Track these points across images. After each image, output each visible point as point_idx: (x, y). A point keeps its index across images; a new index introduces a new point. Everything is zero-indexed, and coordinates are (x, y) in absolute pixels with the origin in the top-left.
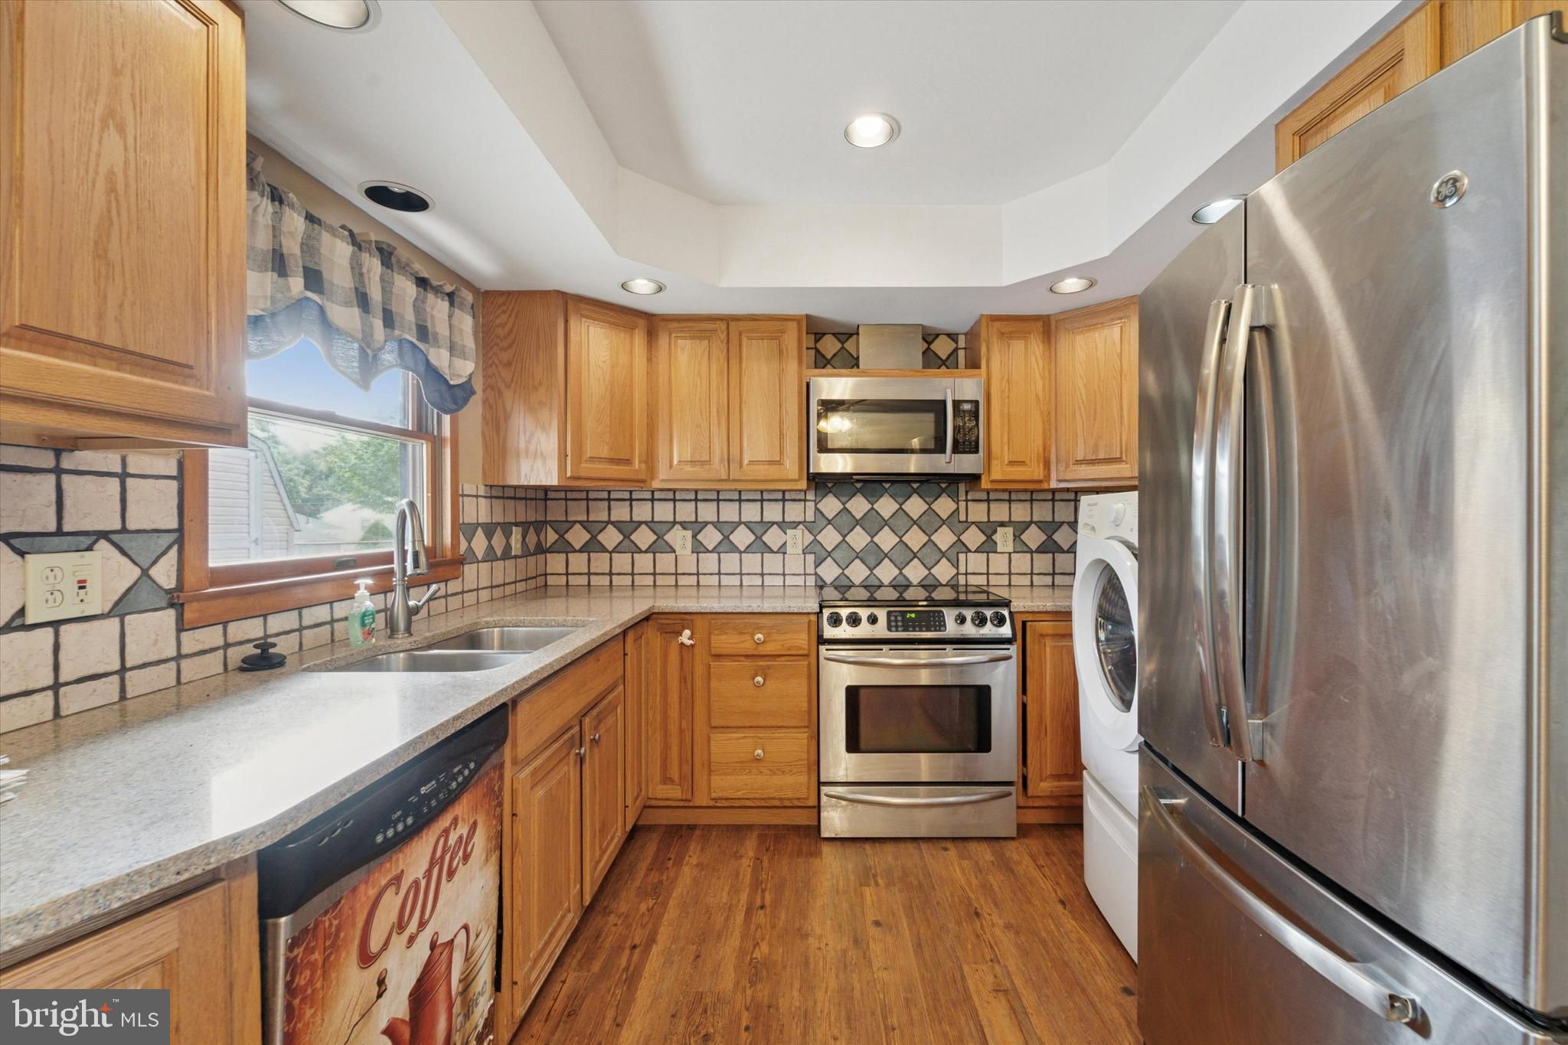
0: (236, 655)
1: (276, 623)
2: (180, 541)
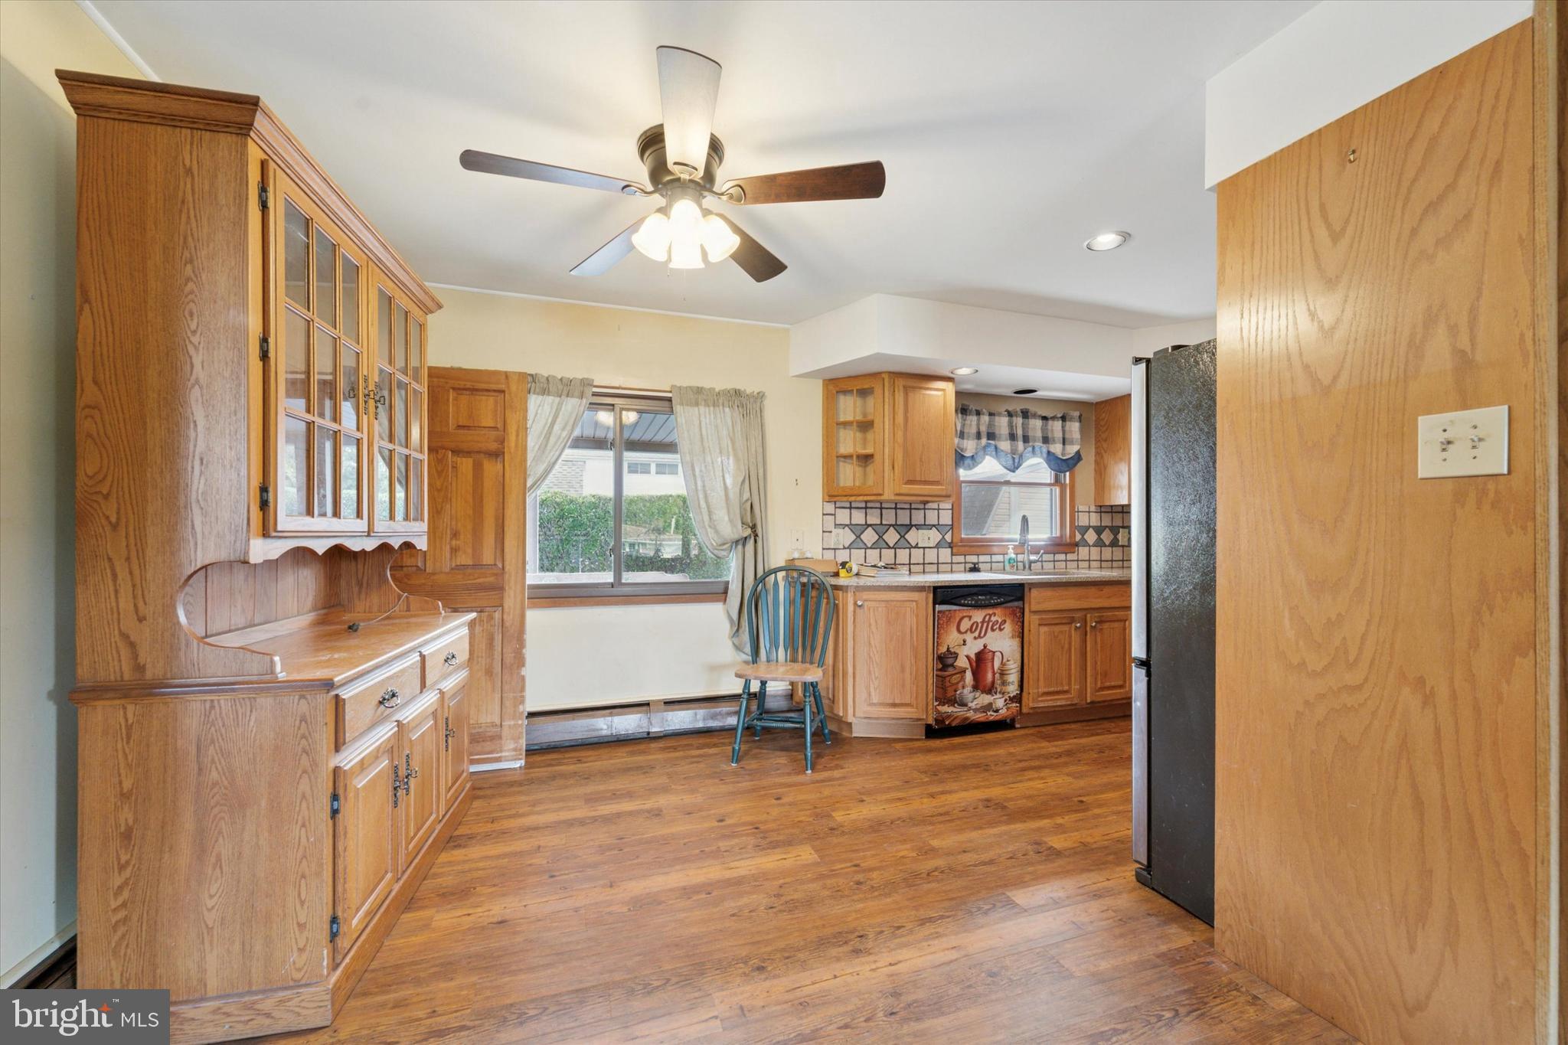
0: (969, 566)
1: (982, 558)
2: (952, 528)
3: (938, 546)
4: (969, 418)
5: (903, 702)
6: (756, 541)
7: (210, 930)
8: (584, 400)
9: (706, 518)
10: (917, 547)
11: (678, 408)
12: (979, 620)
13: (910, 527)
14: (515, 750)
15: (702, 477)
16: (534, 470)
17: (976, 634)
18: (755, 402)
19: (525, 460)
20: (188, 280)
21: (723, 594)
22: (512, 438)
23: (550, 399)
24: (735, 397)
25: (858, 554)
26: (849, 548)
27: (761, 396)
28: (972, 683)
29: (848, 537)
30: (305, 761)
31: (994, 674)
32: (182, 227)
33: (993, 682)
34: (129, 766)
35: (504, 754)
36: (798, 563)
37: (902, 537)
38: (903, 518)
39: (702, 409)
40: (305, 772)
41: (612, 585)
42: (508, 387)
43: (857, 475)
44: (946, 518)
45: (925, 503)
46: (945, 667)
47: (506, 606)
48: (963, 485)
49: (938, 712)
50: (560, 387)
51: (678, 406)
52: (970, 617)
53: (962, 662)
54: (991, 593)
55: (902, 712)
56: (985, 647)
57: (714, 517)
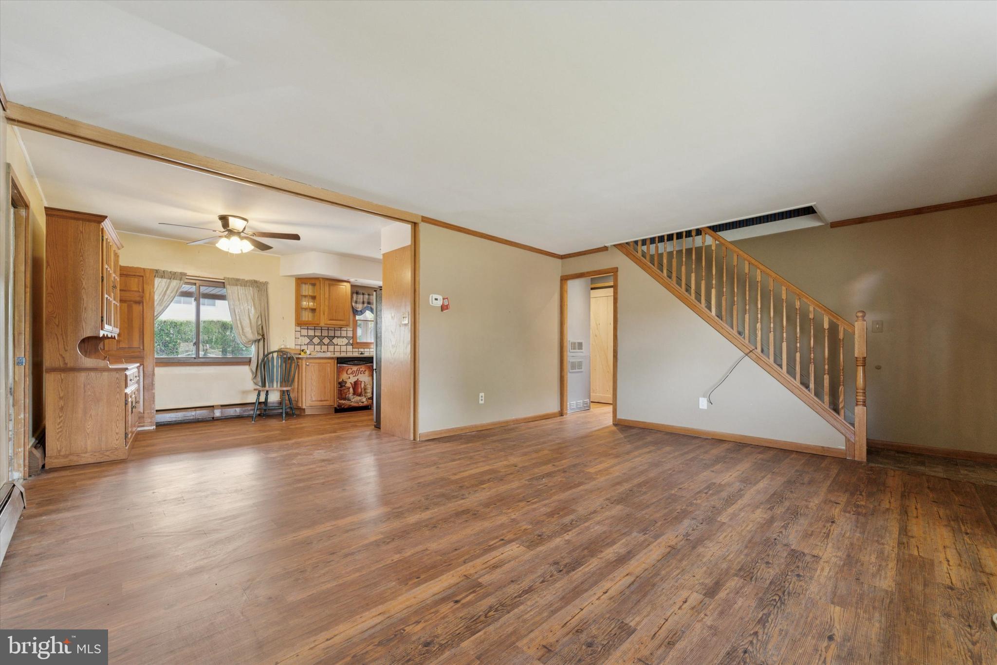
0: (360, 353)
2: (353, 338)
3: (346, 345)
4: (359, 296)
5: (325, 399)
6: (264, 341)
7: (88, 434)
8: (182, 282)
9: (241, 331)
10: (337, 345)
11: (228, 287)
12: (355, 370)
13: (334, 337)
14: (151, 422)
15: (239, 315)
16: (157, 309)
17: (354, 375)
18: (264, 285)
19: (154, 305)
20: (81, 261)
21: (248, 362)
22: (147, 295)
23: (165, 280)
24: (255, 284)
25: (311, 347)
26: (307, 345)
27: (266, 284)
28: (353, 392)
29: (307, 340)
30: (118, 390)
31: (361, 389)
32: (80, 247)
33: (361, 392)
34: (62, 390)
35: (145, 424)
36: (282, 350)
37: (331, 341)
38: (331, 333)
39: (239, 287)
40: (118, 392)
41: (195, 358)
42: (145, 275)
43: (309, 316)
44: (350, 334)
45: (341, 328)
46: (341, 387)
47: (145, 365)
48: (358, 321)
49: (339, 403)
50: (170, 275)
51: (228, 286)
52: (351, 369)
53: (348, 385)
54: (360, 361)
55: (325, 403)
56: (358, 379)
57: (245, 331)
